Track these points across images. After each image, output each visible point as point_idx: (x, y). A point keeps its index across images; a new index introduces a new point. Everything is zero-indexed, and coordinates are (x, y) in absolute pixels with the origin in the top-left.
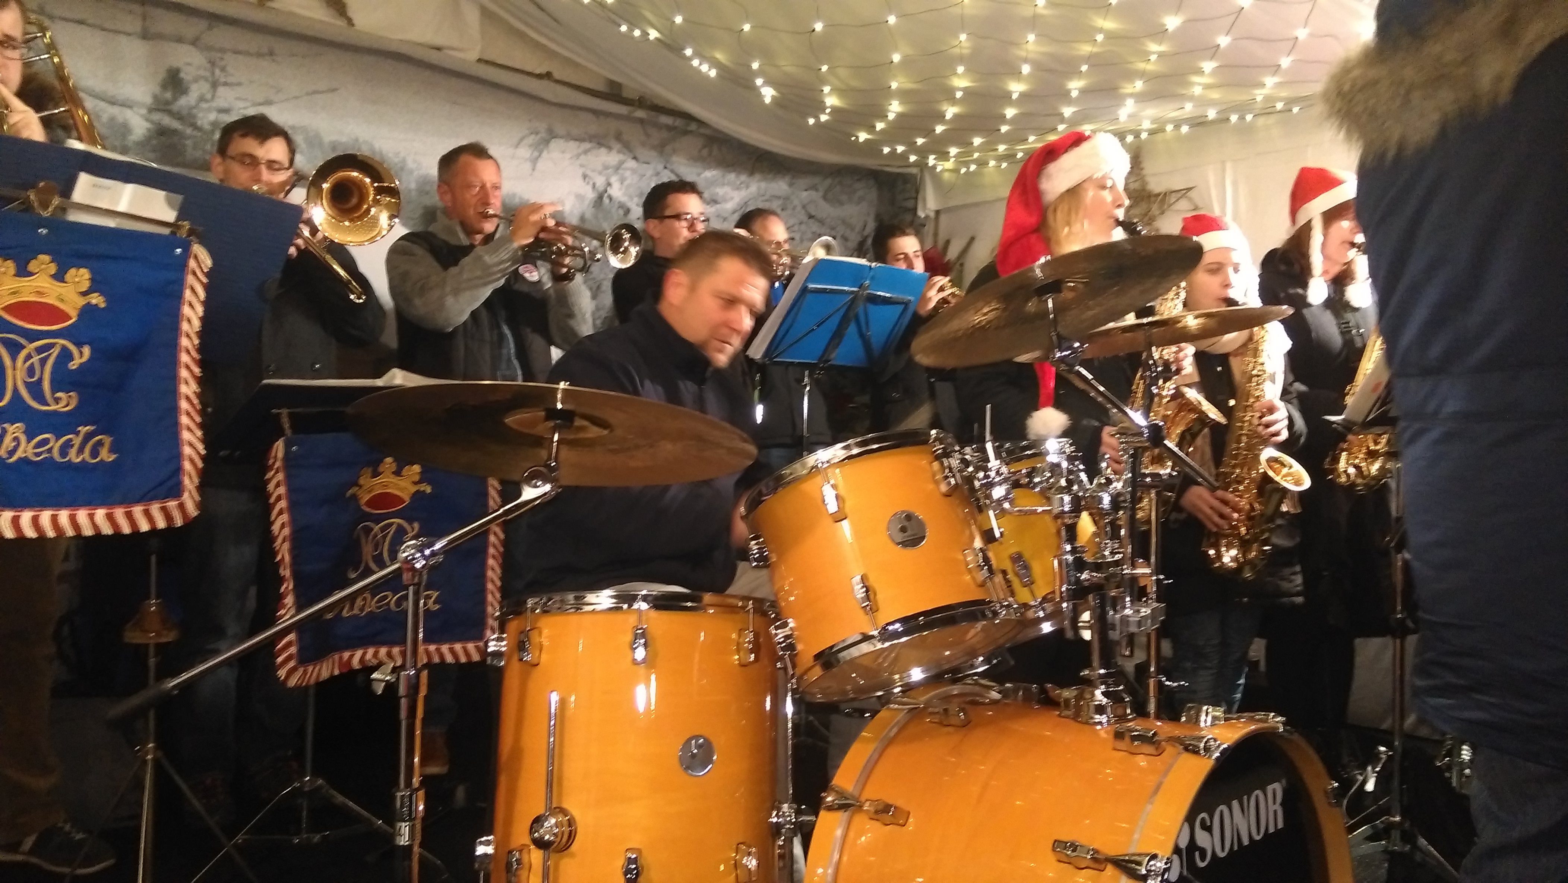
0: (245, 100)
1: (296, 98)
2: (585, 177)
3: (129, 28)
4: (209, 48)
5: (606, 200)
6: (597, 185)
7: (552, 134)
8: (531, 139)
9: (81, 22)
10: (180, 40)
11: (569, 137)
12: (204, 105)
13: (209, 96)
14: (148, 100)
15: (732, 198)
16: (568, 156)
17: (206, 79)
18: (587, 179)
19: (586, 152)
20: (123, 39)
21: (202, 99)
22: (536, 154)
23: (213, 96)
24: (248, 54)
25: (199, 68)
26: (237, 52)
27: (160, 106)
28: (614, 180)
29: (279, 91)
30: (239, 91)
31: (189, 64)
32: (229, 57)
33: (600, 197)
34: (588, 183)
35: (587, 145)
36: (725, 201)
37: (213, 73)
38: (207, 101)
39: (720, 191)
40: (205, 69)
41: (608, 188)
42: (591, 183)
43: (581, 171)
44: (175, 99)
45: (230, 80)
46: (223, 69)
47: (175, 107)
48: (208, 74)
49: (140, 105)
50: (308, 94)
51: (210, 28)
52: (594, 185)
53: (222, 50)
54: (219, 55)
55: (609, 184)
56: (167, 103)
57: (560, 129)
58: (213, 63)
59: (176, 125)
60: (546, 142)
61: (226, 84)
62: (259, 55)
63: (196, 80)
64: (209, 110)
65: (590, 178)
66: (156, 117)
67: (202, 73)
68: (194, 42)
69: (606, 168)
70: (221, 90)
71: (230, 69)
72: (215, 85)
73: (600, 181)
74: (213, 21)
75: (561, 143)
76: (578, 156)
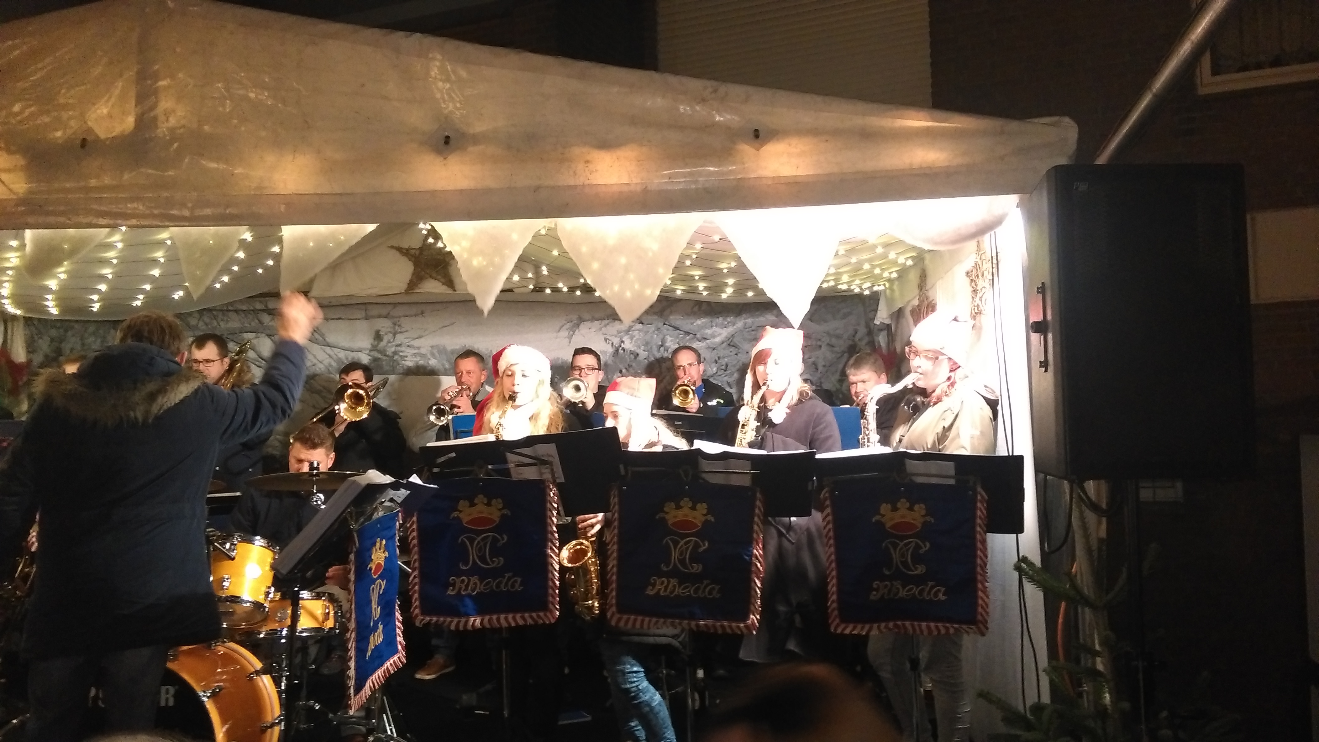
0: (409, 338)
1: (434, 331)
2: (606, 340)
3: (359, 316)
4: (394, 317)
5: (621, 351)
6: (614, 344)
7: (581, 320)
8: (568, 325)
9: (340, 319)
10: (379, 317)
11: (593, 319)
12: (390, 345)
13: (392, 340)
14: (369, 347)
15: (720, 334)
16: (593, 330)
17: (390, 332)
18: (608, 340)
19: (605, 326)
20: (357, 322)
21: (389, 342)
22: (571, 333)
23: (394, 340)
24: (411, 316)
25: (387, 328)
26: (405, 316)
27: (374, 348)
28: (625, 339)
29: (425, 330)
30: (406, 334)
31: (383, 327)
32: (402, 319)
33: (617, 350)
34: (609, 343)
35: (606, 321)
36: (714, 336)
37: (394, 328)
38: (391, 342)
39: (709, 332)
40: (391, 328)
41: (622, 344)
42: (611, 342)
43: (602, 337)
44: (378, 344)
45: (403, 330)
46: (399, 326)
47: (378, 348)
48: (392, 330)
49: (365, 349)
50: (440, 328)
51: (394, 308)
52: (612, 343)
53: (399, 317)
54: (398, 319)
55: (623, 342)
56: (376, 346)
57: (586, 316)
58: (395, 324)
59: (379, 356)
60: (578, 325)
61: (400, 332)
62: (416, 315)
63: (386, 334)
64: (392, 346)
65: (609, 340)
66: (372, 353)
67: (389, 330)
68: (386, 317)
69: (619, 332)
70: (398, 336)
71: (402, 325)
72: (395, 334)
73: (616, 341)
74: (395, 305)
75: (588, 324)
76: (601, 329)
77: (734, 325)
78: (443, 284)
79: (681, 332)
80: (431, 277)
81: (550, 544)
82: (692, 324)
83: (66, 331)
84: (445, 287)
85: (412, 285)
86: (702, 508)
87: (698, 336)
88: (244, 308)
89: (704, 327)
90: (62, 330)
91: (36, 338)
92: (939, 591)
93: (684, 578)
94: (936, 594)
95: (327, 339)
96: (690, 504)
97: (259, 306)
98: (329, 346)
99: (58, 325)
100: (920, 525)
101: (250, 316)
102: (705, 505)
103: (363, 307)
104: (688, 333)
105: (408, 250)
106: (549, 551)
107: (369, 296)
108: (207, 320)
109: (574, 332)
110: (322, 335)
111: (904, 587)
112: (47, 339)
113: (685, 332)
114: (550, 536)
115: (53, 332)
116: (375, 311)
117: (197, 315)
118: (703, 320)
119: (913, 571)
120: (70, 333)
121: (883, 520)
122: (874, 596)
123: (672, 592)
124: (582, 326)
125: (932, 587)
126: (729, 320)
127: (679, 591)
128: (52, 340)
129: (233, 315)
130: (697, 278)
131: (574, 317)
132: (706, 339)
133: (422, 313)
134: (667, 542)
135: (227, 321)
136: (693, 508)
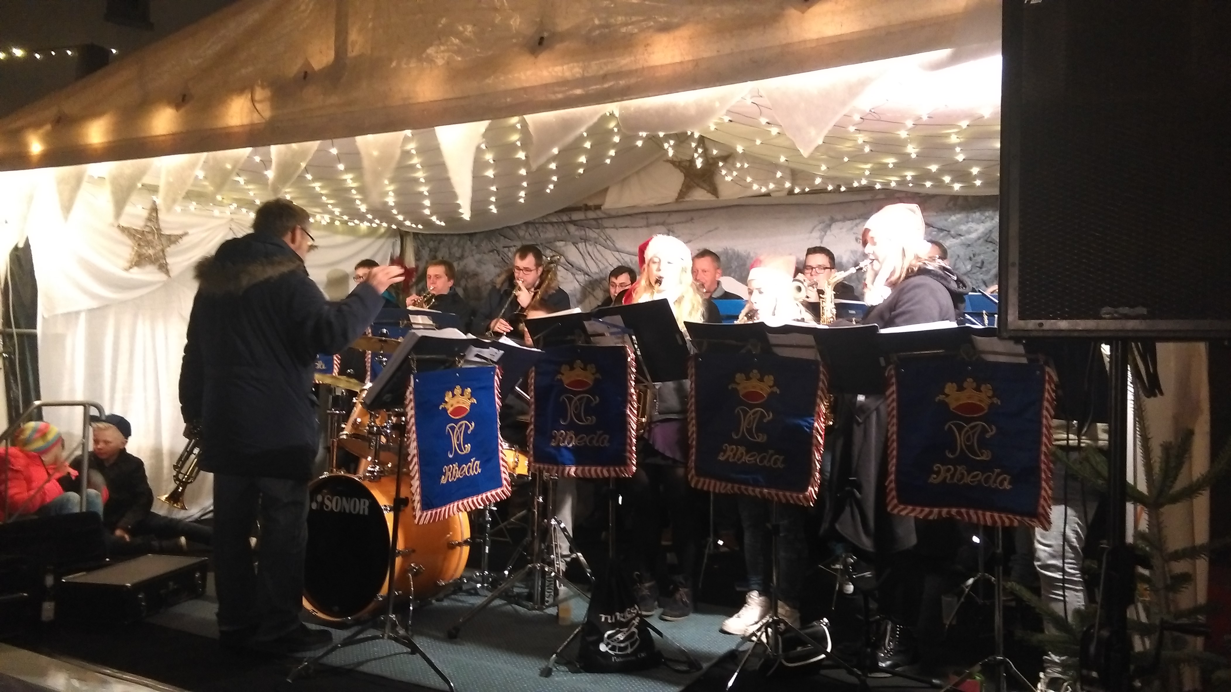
4: (669, 224)
7: (833, 220)
8: (821, 226)
9: (626, 227)
10: (657, 224)
11: (845, 219)
15: (976, 230)
16: (844, 230)
20: (640, 230)
22: (823, 233)
24: (683, 222)
26: (677, 223)
35: (858, 221)
36: (969, 232)
39: (964, 228)
43: (853, 237)
51: (669, 215)
53: (673, 224)
54: (672, 226)
57: (839, 216)
60: (829, 226)
62: (687, 222)
74: (670, 213)
75: (840, 224)
76: (852, 229)
77: (993, 219)
78: (708, 192)
79: (935, 229)
80: (698, 185)
81: (629, 405)
82: (946, 220)
83: (439, 243)
84: (710, 195)
85: (682, 194)
86: (770, 380)
87: (952, 232)
88: (555, 220)
89: (959, 223)
90: (436, 243)
91: (421, 248)
92: (1005, 479)
93: (751, 447)
94: (1001, 483)
95: (617, 246)
96: (759, 376)
97: (565, 218)
98: (618, 251)
99: (434, 238)
100: (986, 408)
101: (561, 228)
102: (772, 377)
103: (644, 216)
104: (941, 230)
105: (680, 162)
106: (628, 412)
107: (649, 206)
108: (531, 230)
109: (826, 232)
110: (613, 242)
111: (969, 474)
112: (427, 249)
113: (938, 229)
114: (629, 398)
115: (431, 244)
116: (653, 219)
117: (524, 227)
118: (959, 216)
119: (979, 457)
120: (442, 245)
121: (947, 400)
122: (934, 479)
123: (739, 460)
124: (834, 226)
125: (999, 475)
126: (987, 214)
127: (746, 459)
128: (431, 250)
129: (549, 227)
130: (891, 166)
131: (826, 218)
132: (960, 235)
133: (692, 219)
134: (738, 411)
135: (545, 233)
136: (761, 380)
